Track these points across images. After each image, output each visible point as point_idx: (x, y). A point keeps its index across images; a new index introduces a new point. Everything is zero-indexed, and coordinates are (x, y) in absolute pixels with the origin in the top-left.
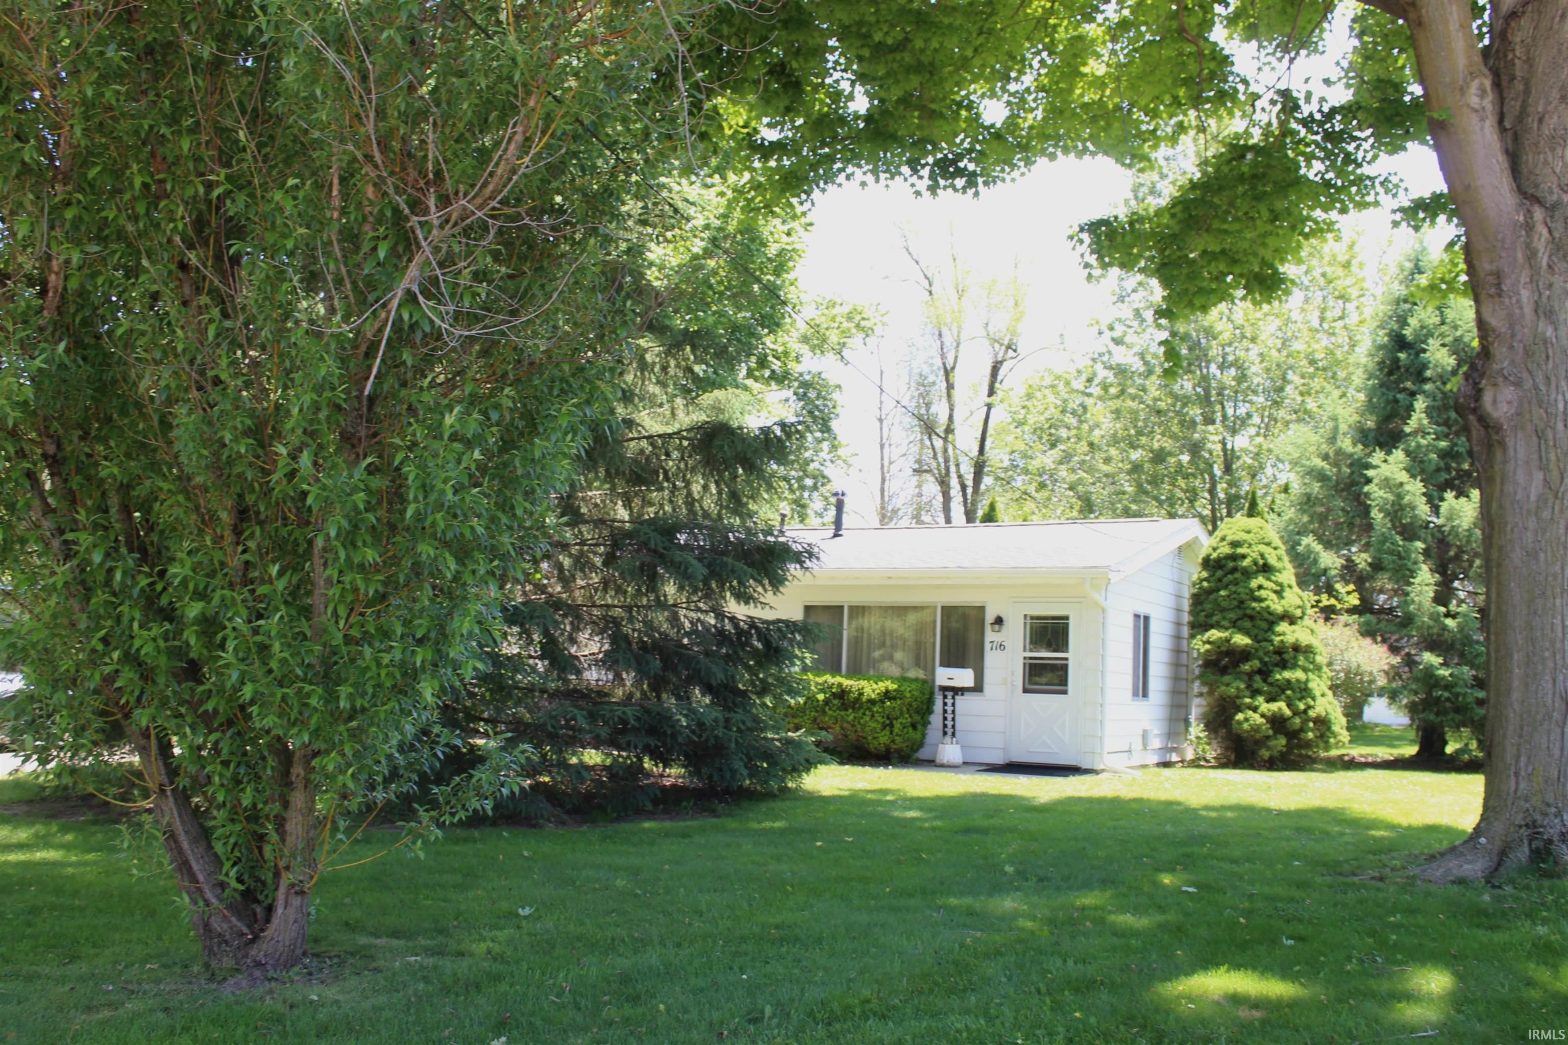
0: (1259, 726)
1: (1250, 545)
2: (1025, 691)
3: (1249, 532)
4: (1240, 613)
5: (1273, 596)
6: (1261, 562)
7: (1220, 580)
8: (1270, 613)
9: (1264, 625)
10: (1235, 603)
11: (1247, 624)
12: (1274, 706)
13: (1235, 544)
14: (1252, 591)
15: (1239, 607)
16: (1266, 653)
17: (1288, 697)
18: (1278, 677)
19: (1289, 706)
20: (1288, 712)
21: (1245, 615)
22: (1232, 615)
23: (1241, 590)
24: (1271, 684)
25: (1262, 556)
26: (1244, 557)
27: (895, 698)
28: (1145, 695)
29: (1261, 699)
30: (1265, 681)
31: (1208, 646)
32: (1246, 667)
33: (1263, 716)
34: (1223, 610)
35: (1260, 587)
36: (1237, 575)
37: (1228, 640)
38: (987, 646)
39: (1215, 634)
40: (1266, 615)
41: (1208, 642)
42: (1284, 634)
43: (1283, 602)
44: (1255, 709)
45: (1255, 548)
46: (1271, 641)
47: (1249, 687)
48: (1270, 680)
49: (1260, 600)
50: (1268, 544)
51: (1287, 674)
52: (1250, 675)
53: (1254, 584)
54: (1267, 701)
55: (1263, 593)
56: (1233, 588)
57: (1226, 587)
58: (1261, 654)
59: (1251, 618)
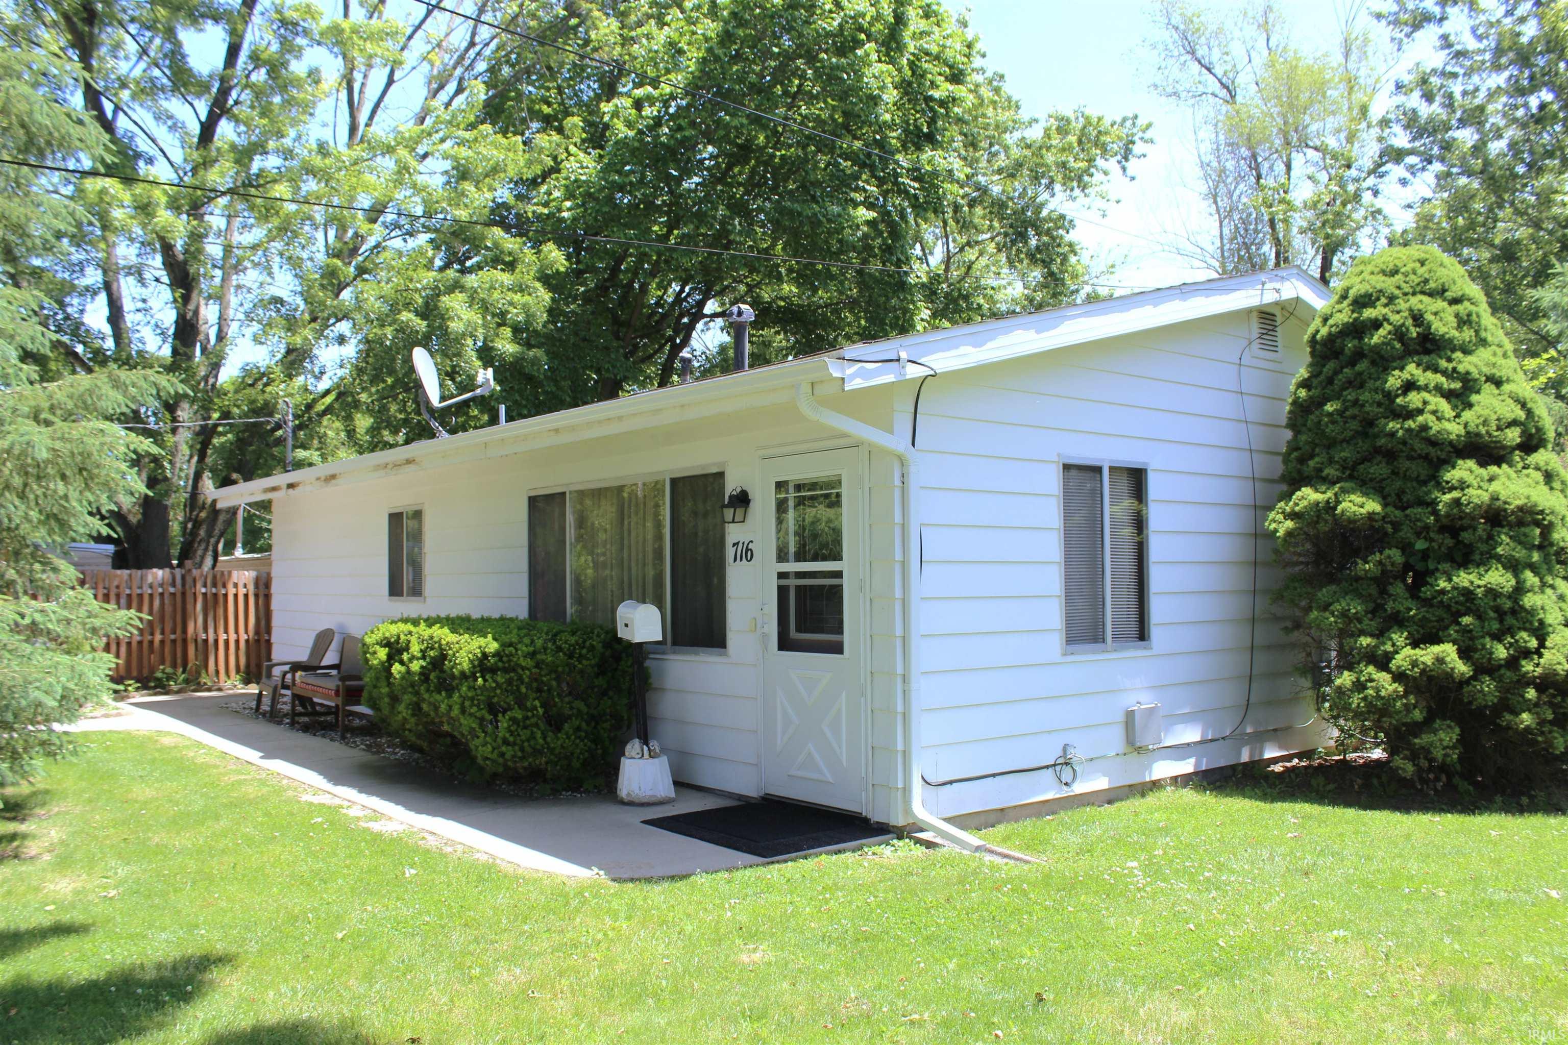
0: (1390, 701)
1: (1392, 299)
2: (785, 644)
3: (1394, 272)
4: (1364, 446)
5: (1444, 406)
6: (1414, 332)
7: (1330, 381)
8: (1433, 442)
9: (1418, 469)
10: (1354, 425)
11: (1379, 469)
12: (1427, 655)
13: (1363, 302)
14: (1390, 396)
15: (1365, 435)
16: (1423, 531)
17: (1466, 631)
18: (1443, 584)
19: (1464, 653)
20: (1462, 668)
21: (1377, 451)
22: (1345, 453)
23: (1365, 396)
24: (1427, 603)
25: (1417, 318)
26: (1376, 324)
27: (493, 670)
28: (1142, 635)
29: (1399, 638)
30: (1414, 591)
31: (1289, 524)
32: (1368, 567)
33: (1399, 677)
34: (1331, 444)
35: (1410, 386)
36: (1362, 366)
37: (1329, 508)
38: (730, 552)
39: (1308, 496)
40: (1418, 446)
41: (1293, 516)
42: (1462, 485)
43: (1467, 415)
44: (1383, 663)
45: (1402, 304)
46: (1434, 503)
47: (1375, 610)
48: (1426, 592)
49: (1411, 414)
50: (1440, 293)
51: (1464, 579)
52: (1382, 581)
53: (1394, 381)
54: (1415, 645)
55: (1414, 399)
56: (1350, 395)
57: (1337, 396)
58: (1406, 532)
59: (1390, 455)
